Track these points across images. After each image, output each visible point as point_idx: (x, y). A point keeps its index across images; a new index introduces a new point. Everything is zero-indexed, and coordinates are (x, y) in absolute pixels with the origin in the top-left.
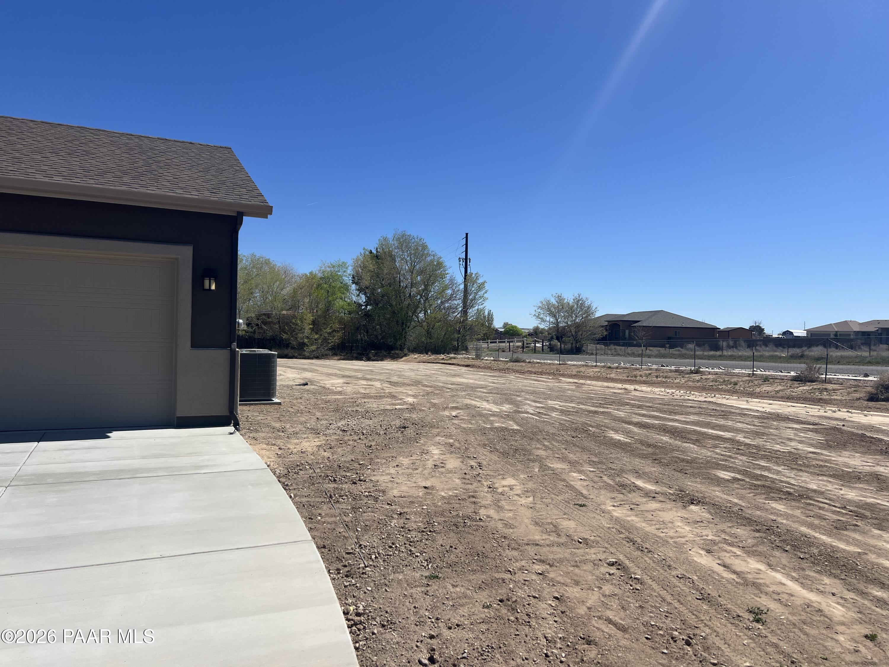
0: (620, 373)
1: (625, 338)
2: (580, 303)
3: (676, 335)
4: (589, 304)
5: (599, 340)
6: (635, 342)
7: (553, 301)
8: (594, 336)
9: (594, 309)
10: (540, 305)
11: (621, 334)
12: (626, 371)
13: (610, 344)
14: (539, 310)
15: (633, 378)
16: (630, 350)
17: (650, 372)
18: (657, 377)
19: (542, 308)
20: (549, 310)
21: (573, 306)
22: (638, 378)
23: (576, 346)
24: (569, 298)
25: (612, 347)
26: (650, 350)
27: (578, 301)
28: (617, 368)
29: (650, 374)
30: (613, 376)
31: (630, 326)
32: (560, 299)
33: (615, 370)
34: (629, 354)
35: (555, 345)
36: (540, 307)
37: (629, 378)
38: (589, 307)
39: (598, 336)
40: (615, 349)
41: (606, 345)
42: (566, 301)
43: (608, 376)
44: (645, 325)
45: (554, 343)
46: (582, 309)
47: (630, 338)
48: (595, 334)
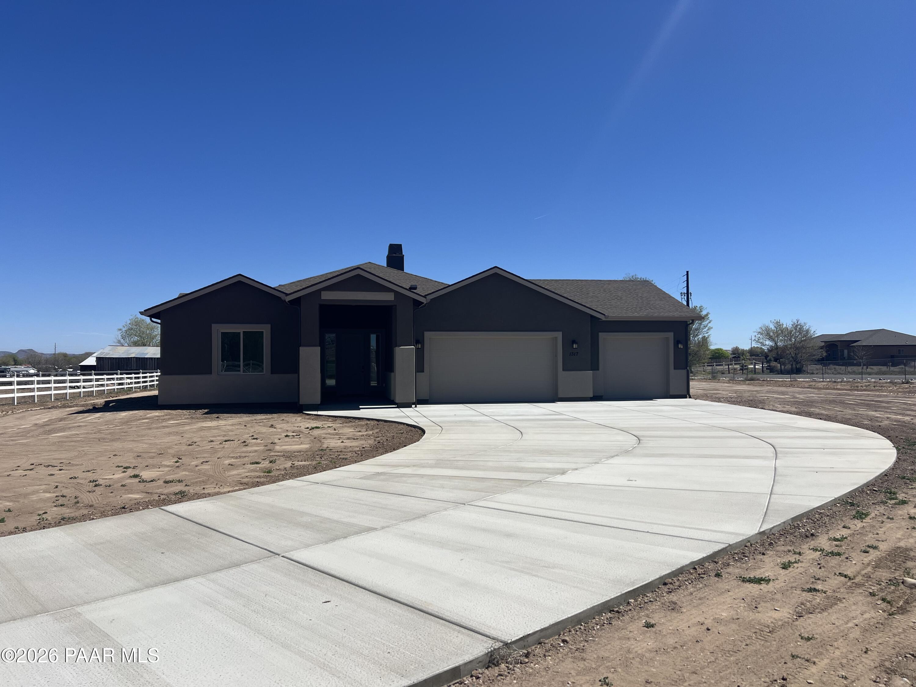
0: (844, 385)
1: (844, 358)
2: (798, 328)
3: (899, 353)
4: (807, 328)
5: (818, 360)
6: (855, 362)
7: (772, 327)
8: (814, 357)
9: (812, 332)
10: (759, 330)
11: (839, 354)
12: (849, 383)
13: (829, 364)
14: (759, 336)
15: (856, 388)
16: (850, 369)
17: (869, 384)
18: (874, 387)
19: (762, 334)
20: (768, 334)
21: (791, 331)
22: (859, 388)
23: (796, 367)
24: (787, 323)
25: (832, 366)
26: (871, 369)
27: (797, 326)
28: (841, 382)
29: (869, 385)
30: (839, 387)
31: (848, 346)
32: (778, 324)
33: (839, 384)
34: (849, 372)
35: (774, 366)
36: (759, 332)
37: (852, 388)
38: (807, 331)
39: (817, 357)
40: (835, 368)
41: (825, 365)
42: (784, 326)
43: (835, 387)
44: (864, 344)
45: (774, 365)
46: (800, 333)
47: (850, 358)
48: (814, 355)
